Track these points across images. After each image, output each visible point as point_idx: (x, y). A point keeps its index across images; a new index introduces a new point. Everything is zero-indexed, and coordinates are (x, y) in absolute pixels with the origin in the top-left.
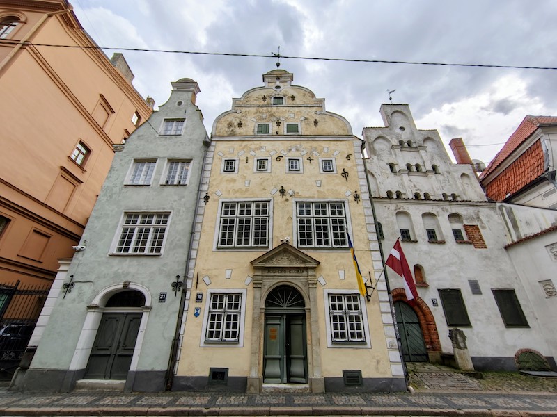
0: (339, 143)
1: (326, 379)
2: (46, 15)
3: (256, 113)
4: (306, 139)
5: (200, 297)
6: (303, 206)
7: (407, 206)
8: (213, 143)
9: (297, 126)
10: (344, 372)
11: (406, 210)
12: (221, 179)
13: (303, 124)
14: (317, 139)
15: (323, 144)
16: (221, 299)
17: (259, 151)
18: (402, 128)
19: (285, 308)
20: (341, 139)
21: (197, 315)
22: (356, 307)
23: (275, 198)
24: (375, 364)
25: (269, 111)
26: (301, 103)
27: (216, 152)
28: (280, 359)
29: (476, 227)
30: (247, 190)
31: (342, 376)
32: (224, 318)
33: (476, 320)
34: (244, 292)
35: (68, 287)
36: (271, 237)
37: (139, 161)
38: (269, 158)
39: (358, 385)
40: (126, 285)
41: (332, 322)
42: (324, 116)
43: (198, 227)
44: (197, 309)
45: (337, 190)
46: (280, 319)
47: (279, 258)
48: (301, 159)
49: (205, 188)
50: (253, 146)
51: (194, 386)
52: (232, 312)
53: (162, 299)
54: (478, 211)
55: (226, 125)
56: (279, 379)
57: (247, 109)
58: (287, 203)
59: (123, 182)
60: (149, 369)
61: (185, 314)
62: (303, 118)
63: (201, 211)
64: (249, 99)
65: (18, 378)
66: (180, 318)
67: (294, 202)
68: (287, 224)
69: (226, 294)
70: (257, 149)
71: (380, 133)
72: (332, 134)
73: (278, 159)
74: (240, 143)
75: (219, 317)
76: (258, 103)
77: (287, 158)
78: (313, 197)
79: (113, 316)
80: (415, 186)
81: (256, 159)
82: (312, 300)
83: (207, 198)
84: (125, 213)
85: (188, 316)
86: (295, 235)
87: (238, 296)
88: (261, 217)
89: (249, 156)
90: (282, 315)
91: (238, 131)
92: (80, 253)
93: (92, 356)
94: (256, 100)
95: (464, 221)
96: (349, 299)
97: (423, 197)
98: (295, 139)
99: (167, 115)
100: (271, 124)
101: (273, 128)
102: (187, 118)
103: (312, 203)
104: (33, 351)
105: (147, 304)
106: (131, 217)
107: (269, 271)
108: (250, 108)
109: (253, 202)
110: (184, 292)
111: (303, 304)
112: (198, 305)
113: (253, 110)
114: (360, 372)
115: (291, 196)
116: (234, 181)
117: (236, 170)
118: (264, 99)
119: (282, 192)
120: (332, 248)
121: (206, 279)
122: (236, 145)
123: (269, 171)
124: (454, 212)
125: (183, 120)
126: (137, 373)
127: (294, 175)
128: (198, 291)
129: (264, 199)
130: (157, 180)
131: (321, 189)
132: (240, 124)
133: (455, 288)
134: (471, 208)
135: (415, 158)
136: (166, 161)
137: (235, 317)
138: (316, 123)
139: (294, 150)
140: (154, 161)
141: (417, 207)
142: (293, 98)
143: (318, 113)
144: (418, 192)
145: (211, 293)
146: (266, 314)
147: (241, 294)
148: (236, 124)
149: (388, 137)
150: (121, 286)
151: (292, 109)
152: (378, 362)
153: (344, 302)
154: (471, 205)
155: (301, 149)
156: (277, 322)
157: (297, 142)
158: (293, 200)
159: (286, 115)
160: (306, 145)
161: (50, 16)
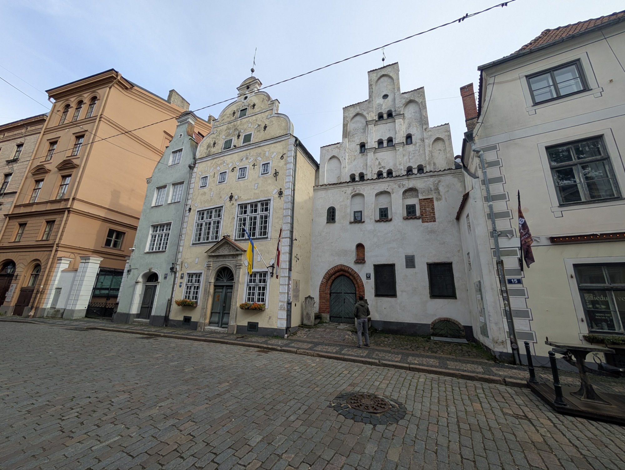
0: (278, 144)
1: (238, 327)
2: (108, 89)
3: (226, 130)
4: (254, 147)
5: (182, 275)
6: (243, 207)
7: (363, 187)
8: (197, 165)
9: (250, 135)
10: (249, 323)
11: (361, 192)
12: (198, 194)
13: (255, 131)
14: (262, 145)
15: (266, 149)
16: (192, 277)
17: (222, 165)
18: (385, 96)
19: (225, 283)
20: (280, 140)
21: (180, 286)
22: (264, 281)
23: (226, 204)
24: (268, 319)
25: (235, 126)
26: (259, 110)
27: (197, 173)
28: (219, 313)
29: (431, 200)
30: (211, 200)
31: (247, 325)
32: (193, 288)
33: (402, 291)
34: (203, 272)
35: (129, 271)
36: (220, 234)
37: (159, 188)
38: (227, 171)
39: (255, 331)
40: (150, 270)
41: (248, 291)
42: (273, 119)
43: (184, 231)
44: (181, 283)
45: (267, 190)
46: (222, 288)
47: (223, 248)
48: (248, 166)
49: (189, 202)
50: (219, 163)
51: (176, 325)
52: (196, 284)
53: (165, 278)
54: (439, 181)
55: (206, 147)
56: (217, 325)
57: (221, 128)
58: (233, 206)
59: (151, 205)
60: (159, 315)
61: (175, 285)
62: (257, 125)
63: (186, 219)
64: (224, 118)
65: (114, 316)
66: (173, 288)
67: (237, 205)
68: (231, 223)
69: (195, 274)
70: (221, 164)
71: (358, 110)
72: (275, 136)
73: (233, 170)
74: (212, 160)
75: (191, 287)
76: (229, 120)
77: (238, 169)
78: (250, 199)
79: (150, 287)
80: (379, 164)
81: (220, 173)
82: (237, 276)
83: (190, 209)
84: (152, 226)
85: (177, 287)
86: (235, 231)
87: (199, 275)
88: (217, 219)
89: (215, 171)
90: (223, 286)
91: (213, 150)
92: (134, 252)
93: (142, 307)
94: (228, 117)
95: (420, 195)
96: (261, 276)
97: (385, 175)
98: (247, 148)
99: (173, 149)
100: (233, 138)
101: (235, 141)
102: (183, 148)
103: (249, 204)
104: (118, 304)
105: (159, 280)
106: (155, 227)
107: (217, 258)
108: (223, 127)
109: (214, 208)
110: (175, 273)
111: (233, 279)
112: (181, 281)
113: (225, 127)
114: (258, 323)
115: (236, 200)
116: (205, 193)
117: (207, 185)
118: (234, 113)
119: (231, 197)
120: (257, 239)
121: (186, 265)
122: (209, 163)
123: (225, 182)
124: (410, 187)
125: (181, 150)
126: (154, 316)
127: (241, 182)
128: (182, 272)
129: (219, 206)
130: (167, 200)
131: (257, 191)
132: (214, 144)
133: (390, 262)
134: (432, 179)
135: (389, 130)
136: (171, 185)
137: (198, 288)
138: (265, 127)
139: (244, 159)
140: (165, 187)
141: (372, 186)
142: (254, 105)
143: (269, 117)
144: (382, 169)
145: (188, 273)
146: (215, 286)
147: (201, 273)
148: (212, 145)
149: (365, 113)
150: (148, 271)
151: (251, 119)
152: (270, 318)
153: (258, 278)
154: (431, 176)
155: (249, 157)
156: (221, 290)
157: (248, 151)
158: (236, 204)
159: (245, 126)
160: (254, 152)
161: (110, 88)
